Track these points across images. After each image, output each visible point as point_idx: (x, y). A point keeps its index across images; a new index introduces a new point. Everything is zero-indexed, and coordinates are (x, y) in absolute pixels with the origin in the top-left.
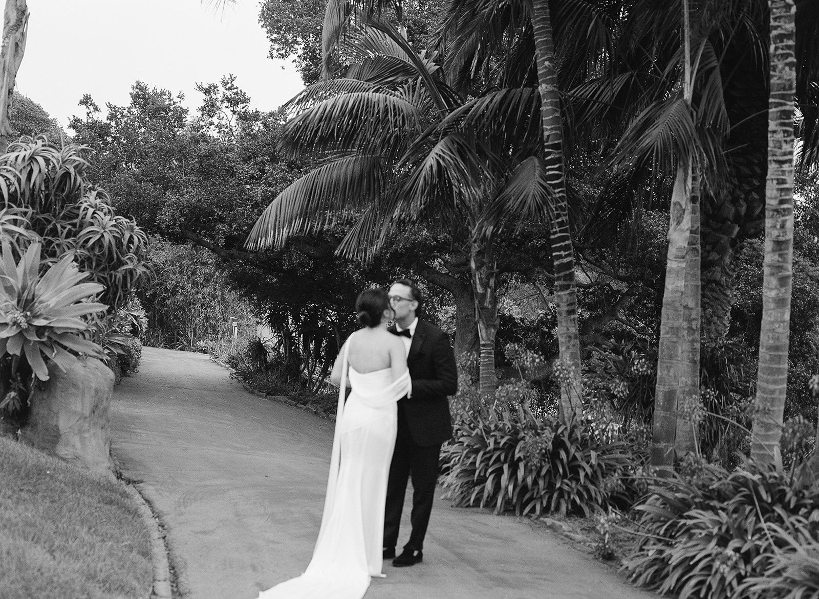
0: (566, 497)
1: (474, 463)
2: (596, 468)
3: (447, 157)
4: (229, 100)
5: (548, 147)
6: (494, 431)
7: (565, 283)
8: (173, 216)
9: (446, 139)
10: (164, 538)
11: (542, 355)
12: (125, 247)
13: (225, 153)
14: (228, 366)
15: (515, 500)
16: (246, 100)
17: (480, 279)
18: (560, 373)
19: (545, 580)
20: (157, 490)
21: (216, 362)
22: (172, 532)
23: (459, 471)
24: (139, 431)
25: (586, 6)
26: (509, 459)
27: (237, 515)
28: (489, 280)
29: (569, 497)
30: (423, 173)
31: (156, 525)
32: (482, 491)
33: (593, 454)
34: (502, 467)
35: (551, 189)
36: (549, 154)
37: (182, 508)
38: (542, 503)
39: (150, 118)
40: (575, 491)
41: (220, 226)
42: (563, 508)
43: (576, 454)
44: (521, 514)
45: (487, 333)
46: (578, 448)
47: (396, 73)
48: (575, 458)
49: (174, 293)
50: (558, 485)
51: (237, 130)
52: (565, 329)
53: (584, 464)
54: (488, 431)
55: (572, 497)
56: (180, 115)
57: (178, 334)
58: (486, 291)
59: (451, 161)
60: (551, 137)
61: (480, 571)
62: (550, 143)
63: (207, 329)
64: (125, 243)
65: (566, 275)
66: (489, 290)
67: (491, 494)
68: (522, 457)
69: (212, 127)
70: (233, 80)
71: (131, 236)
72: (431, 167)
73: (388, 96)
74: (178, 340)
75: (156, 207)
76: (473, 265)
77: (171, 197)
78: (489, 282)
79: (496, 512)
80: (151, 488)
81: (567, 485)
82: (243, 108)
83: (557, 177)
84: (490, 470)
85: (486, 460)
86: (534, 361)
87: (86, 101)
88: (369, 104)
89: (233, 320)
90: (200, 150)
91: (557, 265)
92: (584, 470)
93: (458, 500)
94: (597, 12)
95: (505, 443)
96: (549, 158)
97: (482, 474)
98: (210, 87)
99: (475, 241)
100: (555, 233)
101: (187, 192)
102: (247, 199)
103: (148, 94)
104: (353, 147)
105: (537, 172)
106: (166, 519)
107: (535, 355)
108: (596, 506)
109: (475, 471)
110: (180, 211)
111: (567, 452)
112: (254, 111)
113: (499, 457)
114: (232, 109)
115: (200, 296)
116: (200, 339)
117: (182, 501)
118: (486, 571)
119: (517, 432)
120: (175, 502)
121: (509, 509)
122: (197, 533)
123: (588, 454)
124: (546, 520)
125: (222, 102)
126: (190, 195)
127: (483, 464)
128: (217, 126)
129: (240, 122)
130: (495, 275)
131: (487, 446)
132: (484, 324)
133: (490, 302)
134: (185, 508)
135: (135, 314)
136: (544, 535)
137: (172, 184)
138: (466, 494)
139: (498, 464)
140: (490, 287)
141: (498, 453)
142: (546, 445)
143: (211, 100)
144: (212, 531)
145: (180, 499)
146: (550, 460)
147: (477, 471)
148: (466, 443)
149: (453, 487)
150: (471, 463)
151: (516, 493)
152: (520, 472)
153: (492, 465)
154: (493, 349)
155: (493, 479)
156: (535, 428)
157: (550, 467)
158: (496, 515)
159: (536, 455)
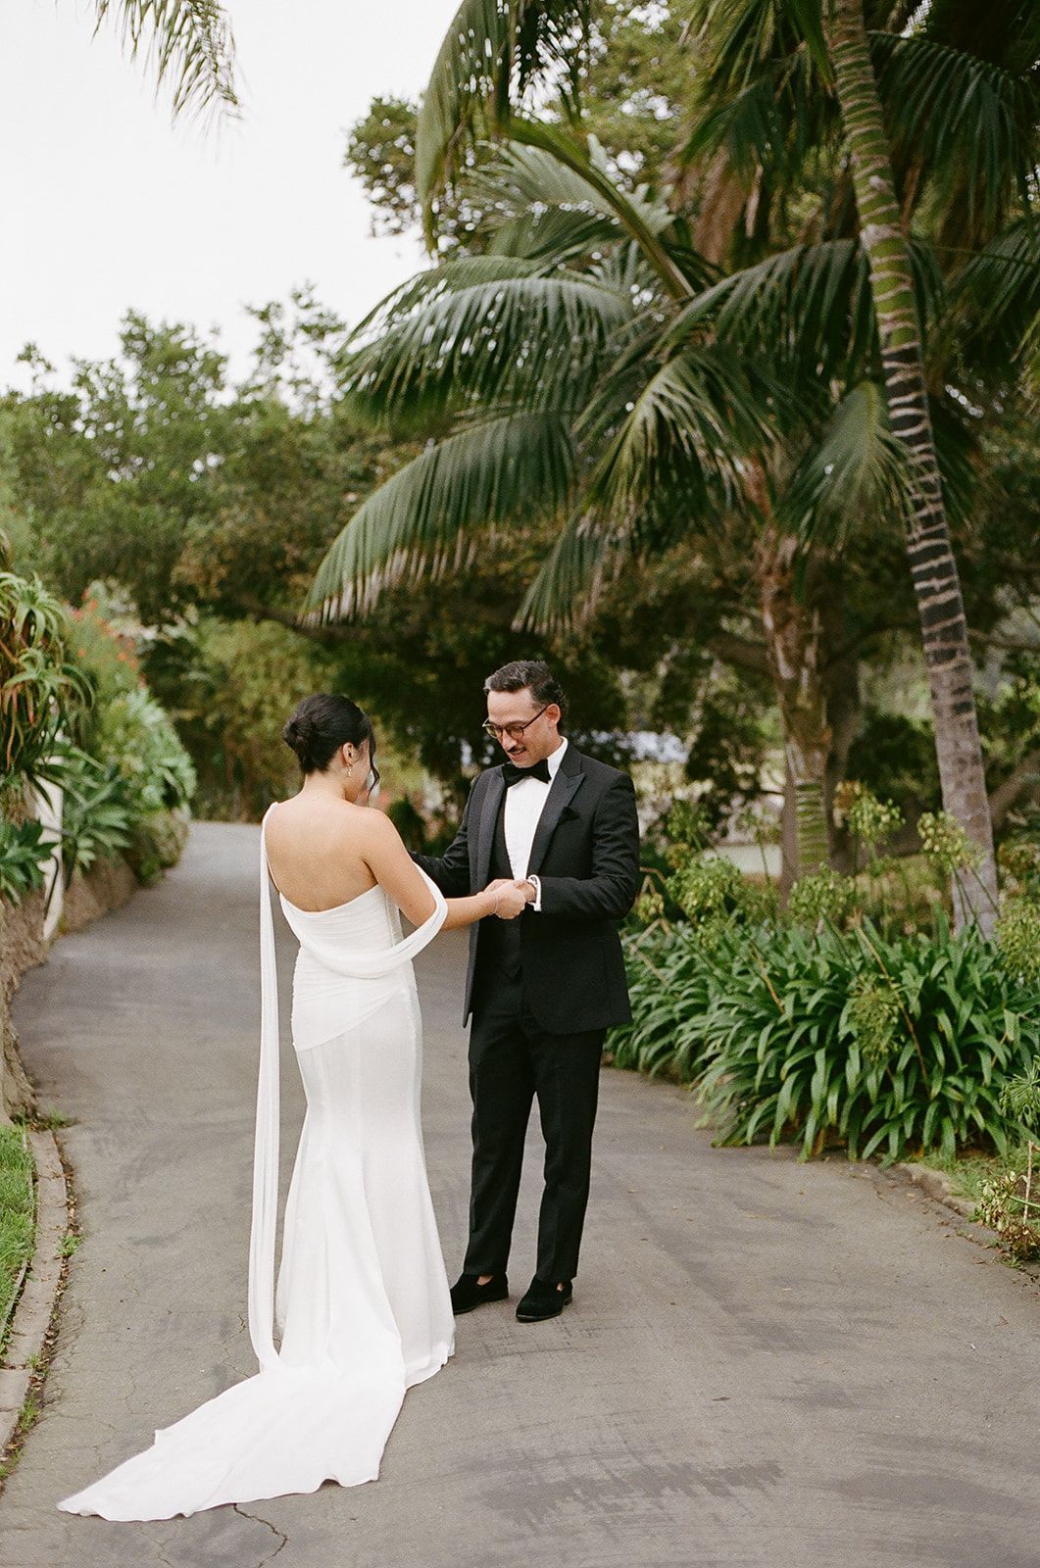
0: (955, 1115)
1: (753, 1051)
2: (1018, 1045)
3: (677, 400)
4: (307, 329)
5: (890, 358)
6: (797, 978)
7: (945, 646)
8: (204, 565)
9: (678, 360)
10: (66, 1257)
11: (894, 806)
12: (18, 637)
13: (298, 434)
15: (843, 1128)
17: (786, 649)
18: (934, 843)
19: (876, 1323)
20: (95, 1142)
22: (89, 1243)
23: (724, 1068)
25: (956, 57)
26: (828, 1039)
28: (803, 650)
29: (961, 1113)
30: (630, 437)
31: (65, 1226)
32: (772, 1111)
33: (1009, 1017)
34: (813, 1057)
35: (905, 450)
36: (893, 372)
37: (130, 1185)
38: (902, 1131)
40: (974, 1099)
42: (949, 1139)
43: (974, 1020)
44: (859, 1156)
45: (806, 761)
46: (976, 1004)
47: (585, 236)
48: (970, 1029)
50: (935, 1091)
51: (328, 389)
52: (951, 745)
53: (990, 1041)
54: (780, 980)
55: (967, 1112)
56: (214, 366)
58: (799, 674)
59: (686, 407)
60: (894, 337)
61: (731, 1310)
62: (893, 349)
64: (18, 626)
65: (945, 630)
66: (805, 672)
67: (793, 1115)
68: (855, 1034)
69: (282, 384)
70: (310, 290)
71: (31, 614)
72: (644, 423)
73: (566, 284)
75: (170, 554)
76: (769, 624)
77: (197, 528)
78: (803, 655)
79: (804, 1155)
80: (87, 1136)
81: (956, 1088)
82: (335, 342)
83: (913, 421)
84: (788, 1065)
85: (778, 1044)
86: (877, 820)
87: (28, 355)
91: (926, 610)
92: (992, 1054)
93: (725, 1133)
94: (978, 70)
95: (818, 1005)
96: (894, 380)
97: (771, 1075)
98: (268, 307)
99: (769, 572)
100: (914, 542)
101: (230, 517)
103: (152, 331)
105: (875, 414)
106: (90, 1210)
107: (880, 807)
108: (1024, 1131)
109: (756, 1066)
110: (219, 555)
111: (953, 1015)
113: (806, 1035)
114: (314, 345)
117: (137, 1164)
118: (745, 1308)
119: (845, 979)
120: (122, 1168)
121: (832, 1146)
122: (137, 1243)
123: (999, 1017)
124: (911, 1167)
125: (295, 333)
126: (235, 523)
127: (772, 1053)
128: (290, 383)
129: (331, 369)
130: (815, 639)
131: (779, 1014)
132: (799, 744)
133: (809, 697)
134: (138, 1181)
135: (170, 762)
136: (901, 1206)
137: (200, 504)
138: (743, 1116)
139: (804, 1050)
140: (807, 666)
141: (803, 1027)
142: (901, 1005)
143: (273, 333)
144: (172, 1238)
145: (134, 1160)
146: (914, 1037)
147: (761, 1070)
148: (736, 1009)
149: (713, 1103)
150: (748, 1051)
151: (845, 1112)
152: (851, 1066)
153: (793, 1052)
154: (822, 794)
155: (795, 1085)
156: (877, 969)
157: (916, 1051)
158: (807, 1162)
159: (879, 1030)
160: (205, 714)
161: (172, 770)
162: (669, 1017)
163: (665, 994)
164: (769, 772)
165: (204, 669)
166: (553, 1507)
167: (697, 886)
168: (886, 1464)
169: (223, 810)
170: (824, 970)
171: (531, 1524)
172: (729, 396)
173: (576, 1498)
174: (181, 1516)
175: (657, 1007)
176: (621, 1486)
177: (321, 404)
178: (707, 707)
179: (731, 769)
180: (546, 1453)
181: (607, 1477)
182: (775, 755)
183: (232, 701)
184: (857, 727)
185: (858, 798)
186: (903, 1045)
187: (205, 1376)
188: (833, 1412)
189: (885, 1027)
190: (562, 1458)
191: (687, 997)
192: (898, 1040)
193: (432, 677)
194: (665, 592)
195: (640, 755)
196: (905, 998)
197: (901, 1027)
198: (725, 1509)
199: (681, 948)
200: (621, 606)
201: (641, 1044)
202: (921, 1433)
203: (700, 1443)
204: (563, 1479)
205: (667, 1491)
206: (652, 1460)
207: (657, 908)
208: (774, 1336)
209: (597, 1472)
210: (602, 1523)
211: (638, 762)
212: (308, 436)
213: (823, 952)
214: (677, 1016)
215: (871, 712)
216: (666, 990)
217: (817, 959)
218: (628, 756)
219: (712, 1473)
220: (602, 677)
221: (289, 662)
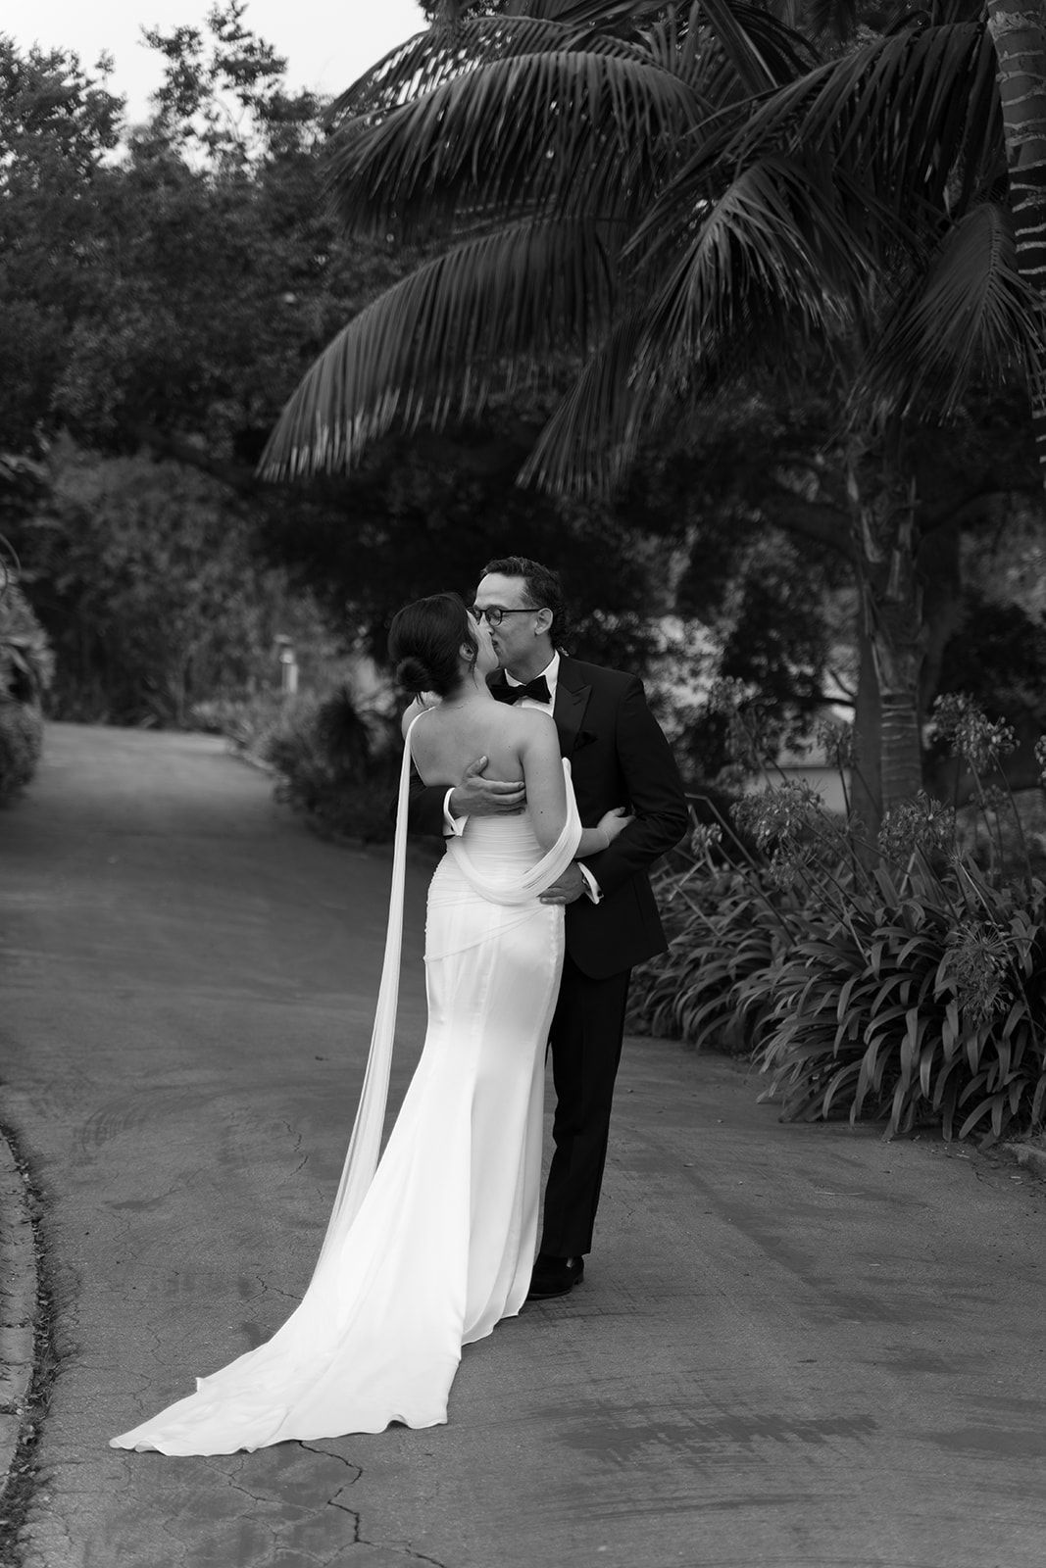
1: (832, 1010)
3: (756, 222)
4: (229, 67)
5: (1018, 178)
6: (885, 925)
8: (93, 386)
9: (753, 170)
10: (36, 1221)
11: (1006, 725)
13: (224, 212)
14: (270, 767)
15: (937, 1101)
16: (276, 67)
17: (874, 527)
19: (976, 1299)
20: (33, 1103)
21: (239, 759)
22: (59, 1207)
23: (795, 1029)
24: (13, 952)
26: (922, 997)
27: (225, 1158)
28: (896, 527)
30: (696, 266)
31: (23, 1191)
32: (852, 1080)
34: (903, 1017)
35: (1029, 290)
36: (1021, 195)
37: (91, 1147)
38: (1007, 1106)
39: (27, 127)
41: (219, 407)
44: (955, 1135)
45: (895, 666)
49: (125, 579)
51: (257, 148)
54: (866, 927)
56: (103, 112)
57: (146, 687)
58: (890, 557)
59: (767, 230)
60: (1022, 153)
61: (812, 1282)
62: (1021, 167)
63: (218, 673)
66: (897, 556)
67: (877, 1086)
68: (954, 991)
69: (191, 140)
70: (238, 14)
72: (715, 248)
73: (609, 58)
74: (144, 703)
75: (49, 366)
76: (853, 491)
77: (86, 337)
78: (895, 534)
79: (889, 1133)
80: (21, 1097)
82: (269, 86)
83: (1043, 257)
84: (872, 1027)
85: (862, 1003)
86: (986, 741)
88: (557, 84)
89: (284, 646)
90: (157, 207)
93: (794, 1107)
95: (911, 957)
96: (1021, 207)
97: (853, 1037)
98: (180, 35)
100: (1039, 406)
101: (129, 322)
102: (287, 333)
103: (18, 62)
104: (527, 194)
105: (997, 246)
106: (48, 1174)
107: (990, 726)
109: (835, 1029)
110: (114, 373)
112: (300, 94)
113: (895, 991)
114: (239, 90)
115: (195, 586)
116: (201, 697)
117: (93, 1127)
118: (828, 1281)
119: (942, 928)
120: (75, 1130)
121: (924, 1124)
122: (118, 1207)
124: (1018, 1147)
125: (213, 73)
126: (136, 330)
127: (853, 1012)
128: (204, 139)
129: (263, 125)
130: (912, 513)
131: (864, 967)
132: (887, 642)
133: (902, 585)
134: (99, 1145)
135: (19, 640)
136: (1004, 1188)
137: (88, 302)
138: (816, 1088)
139: (892, 1010)
140: (899, 548)
141: (891, 983)
142: (1011, 958)
143: (184, 69)
144: (157, 1202)
145: (88, 1122)
146: (1024, 996)
147: (841, 1031)
148: (811, 960)
149: (780, 1071)
150: (824, 1009)
151: (940, 1084)
152: (949, 1027)
153: (879, 1012)
154: (914, 708)
155: (880, 1051)
156: (982, 915)
157: (1025, 1014)
158: (891, 1140)
159: (983, 986)
160: (56, 575)
161: (23, 651)
162: (722, 974)
163: (717, 946)
164: (834, 675)
165: (53, 513)
166: (638, 1447)
167: (770, 814)
168: (989, 1421)
169: (77, 707)
170: (919, 915)
171: (617, 1462)
172: (816, 214)
173: (661, 1441)
174: (243, 1451)
175: (707, 961)
176: (707, 1431)
177: (246, 168)
178: (752, 586)
179: (783, 670)
180: (622, 1403)
181: (690, 1424)
182: (842, 652)
183: (94, 558)
184: (954, 617)
185: (961, 714)
186: (1012, 1004)
187: (234, 1332)
188: (928, 1375)
189: (990, 982)
190: (642, 1408)
191: (743, 951)
192: (1006, 998)
193: (381, 538)
194: (711, 439)
195: (663, 645)
196: (1014, 950)
197: (1009, 983)
198: (819, 1454)
199: (735, 893)
200: (650, 454)
201: (685, 1005)
202: (1025, 1397)
203: (787, 1399)
204: (645, 1425)
205: (756, 1437)
206: (737, 1411)
207: (714, 840)
208: (861, 1308)
209: (678, 1419)
210: (690, 1461)
211: (658, 656)
212: (234, 217)
213: (916, 896)
214: (733, 972)
215: (974, 597)
216: (719, 942)
217: (909, 903)
218: (646, 650)
219: (803, 1423)
220: (613, 542)
221: (174, 507)
